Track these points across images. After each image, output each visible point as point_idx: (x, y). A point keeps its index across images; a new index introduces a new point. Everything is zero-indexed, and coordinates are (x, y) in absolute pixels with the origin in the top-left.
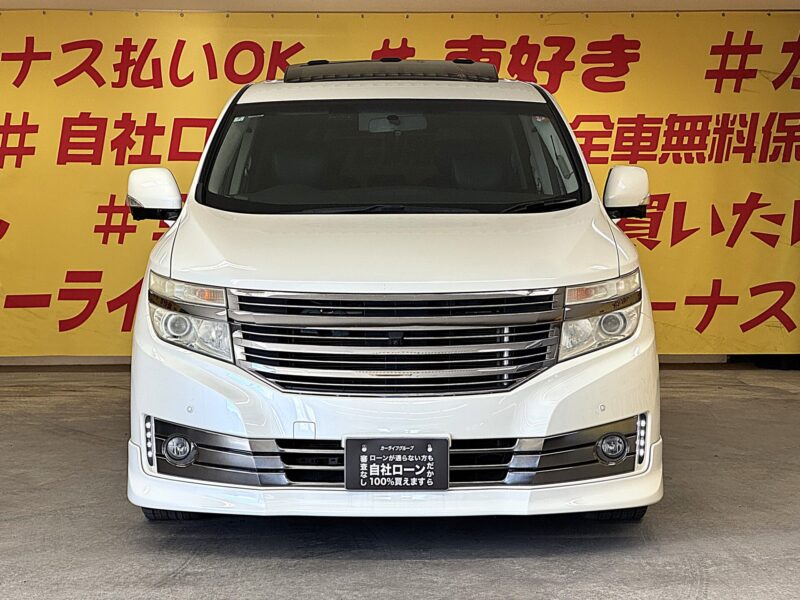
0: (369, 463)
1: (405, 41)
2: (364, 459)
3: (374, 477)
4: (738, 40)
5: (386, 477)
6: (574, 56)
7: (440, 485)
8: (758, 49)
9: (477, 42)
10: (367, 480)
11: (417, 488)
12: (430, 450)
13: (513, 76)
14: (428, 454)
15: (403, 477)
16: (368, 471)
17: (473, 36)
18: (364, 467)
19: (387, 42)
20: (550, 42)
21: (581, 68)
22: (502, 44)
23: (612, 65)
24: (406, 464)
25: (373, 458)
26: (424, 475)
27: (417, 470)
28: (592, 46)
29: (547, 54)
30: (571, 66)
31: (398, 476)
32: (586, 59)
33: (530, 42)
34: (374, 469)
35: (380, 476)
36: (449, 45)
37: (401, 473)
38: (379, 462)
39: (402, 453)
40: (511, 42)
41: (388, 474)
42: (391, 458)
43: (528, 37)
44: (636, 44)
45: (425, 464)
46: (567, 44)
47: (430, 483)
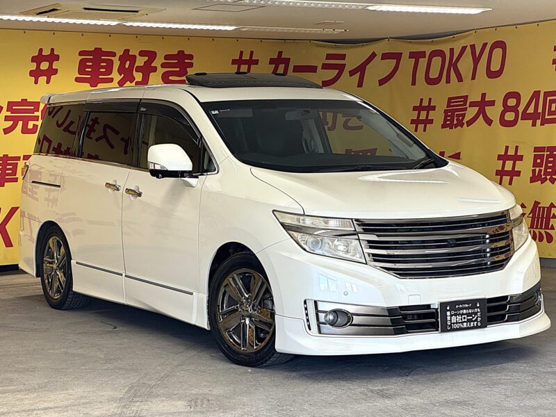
0: (451, 316)
1: (52, 50)
2: (448, 313)
3: (454, 323)
4: (246, 57)
5: (459, 323)
6: (157, 63)
7: (483, 326)
8: (256, 62)
9: (98, 52)
10: (451, 326)
11: (473, 328)
12: (478, 305)
13: (121, 75)
14: (477, 308)
15: (467, 322)
16: (451, 321)
17: (95, 48)
18: (449, 318)
19: (41, 50)
20: (142, 53)
21: (161, 71)
22: (114, 54)
23: (178, 69)
24: (468, 315)
25: (453, 312)
26: (476, 320)
27: (473, 318)
28: (167, 57)
29: (140, 61)
30: (155, 69)
31: (465, 322)
32: (163, 65)
33: (130, 54)
34: (454, 319)
35: (457, 323)
36: (81, 53)
37: (466, 320)
38: (456, 315)
39: (466, 308)
40: (120, 53)
41: (460, 321)
42: (461, 312)
43: (129, 50)
44: (191, 57)
45: (476, 314)
46: (152, 55)
47: (479, 324)
